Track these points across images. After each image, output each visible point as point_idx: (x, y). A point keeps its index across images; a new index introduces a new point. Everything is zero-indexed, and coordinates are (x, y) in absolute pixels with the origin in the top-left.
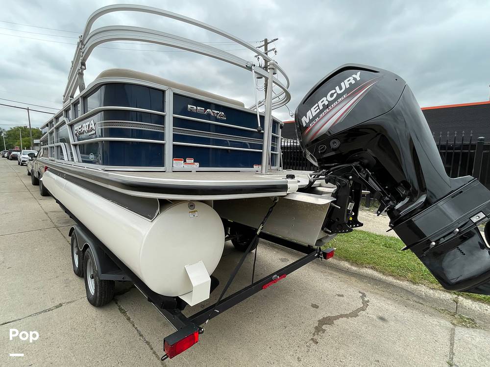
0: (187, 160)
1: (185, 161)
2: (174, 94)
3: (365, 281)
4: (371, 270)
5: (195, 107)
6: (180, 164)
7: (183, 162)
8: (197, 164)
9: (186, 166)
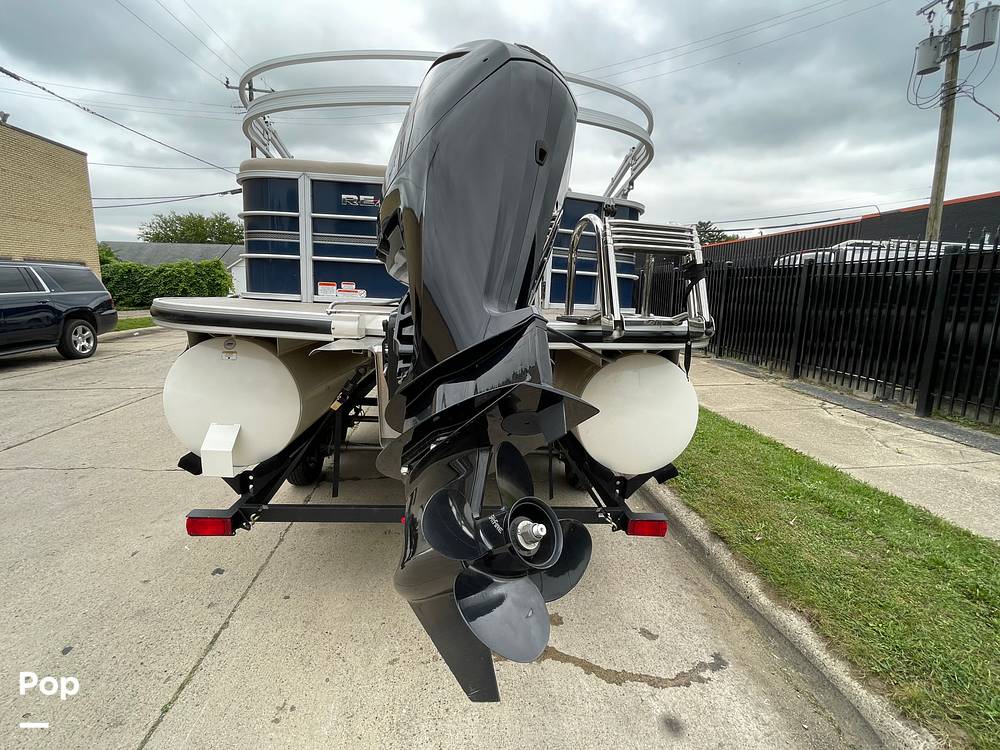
0: (343, 286)
1: (339, 287)
2: (313, 181)
3: (774, 643)
4: (805, 623)
5: (355, 197)
6: (328, 292)
7: (335, 288)
8: (363, 292)
9: (340, 295)
